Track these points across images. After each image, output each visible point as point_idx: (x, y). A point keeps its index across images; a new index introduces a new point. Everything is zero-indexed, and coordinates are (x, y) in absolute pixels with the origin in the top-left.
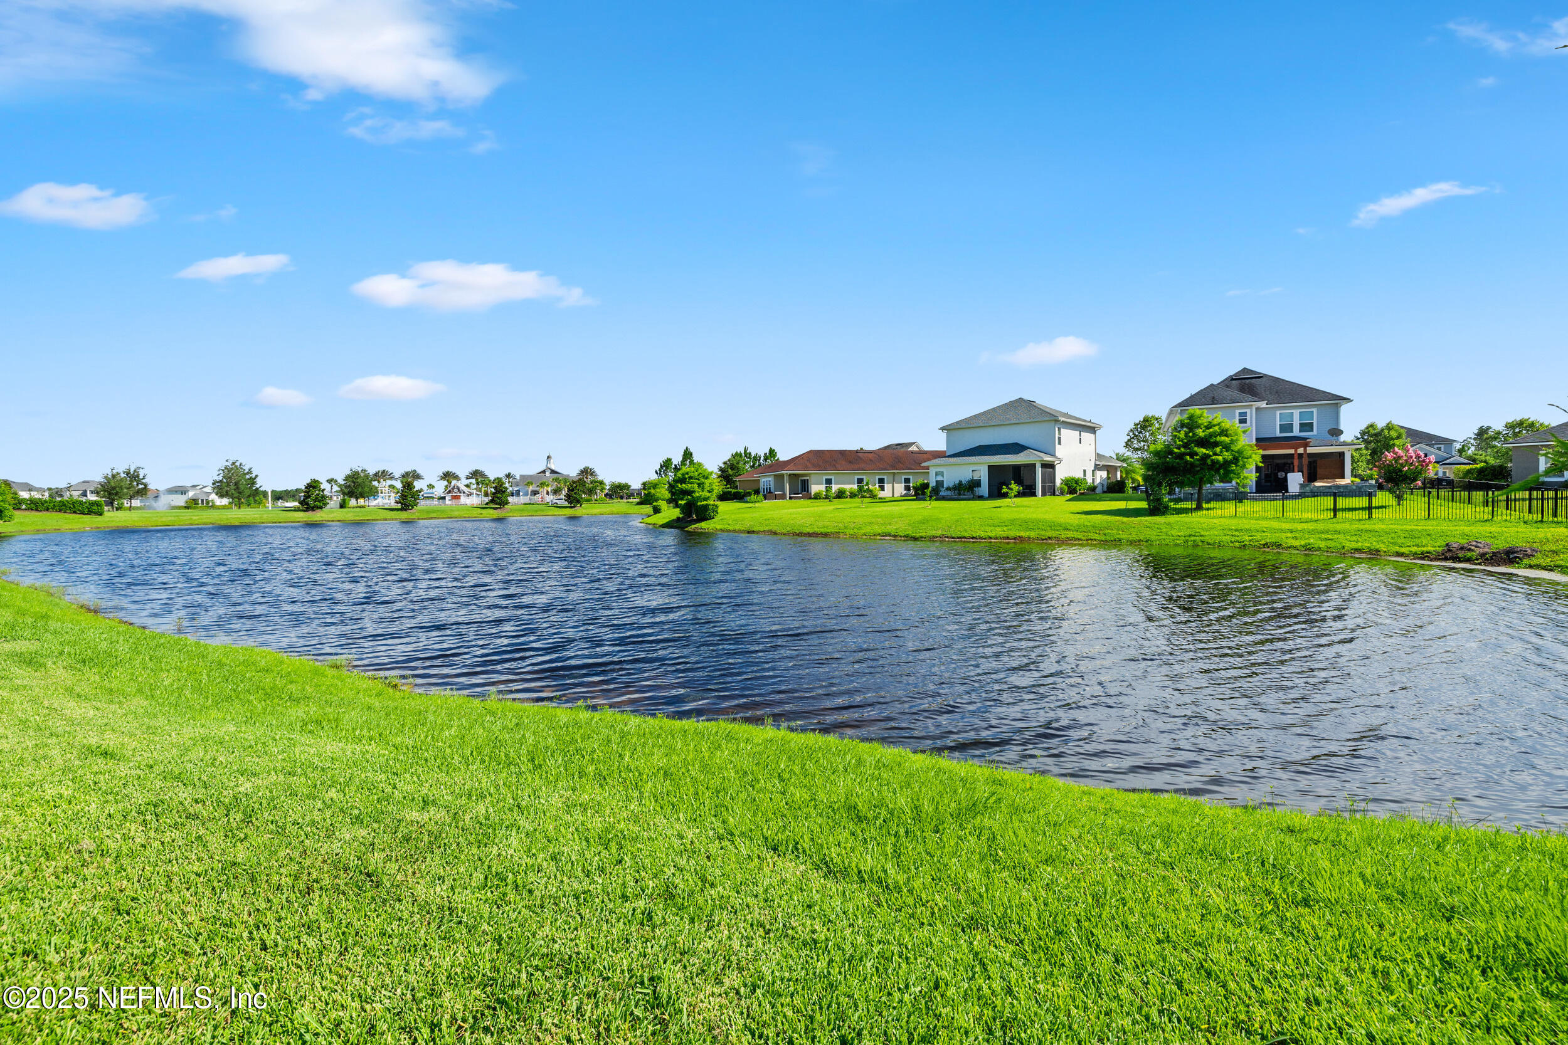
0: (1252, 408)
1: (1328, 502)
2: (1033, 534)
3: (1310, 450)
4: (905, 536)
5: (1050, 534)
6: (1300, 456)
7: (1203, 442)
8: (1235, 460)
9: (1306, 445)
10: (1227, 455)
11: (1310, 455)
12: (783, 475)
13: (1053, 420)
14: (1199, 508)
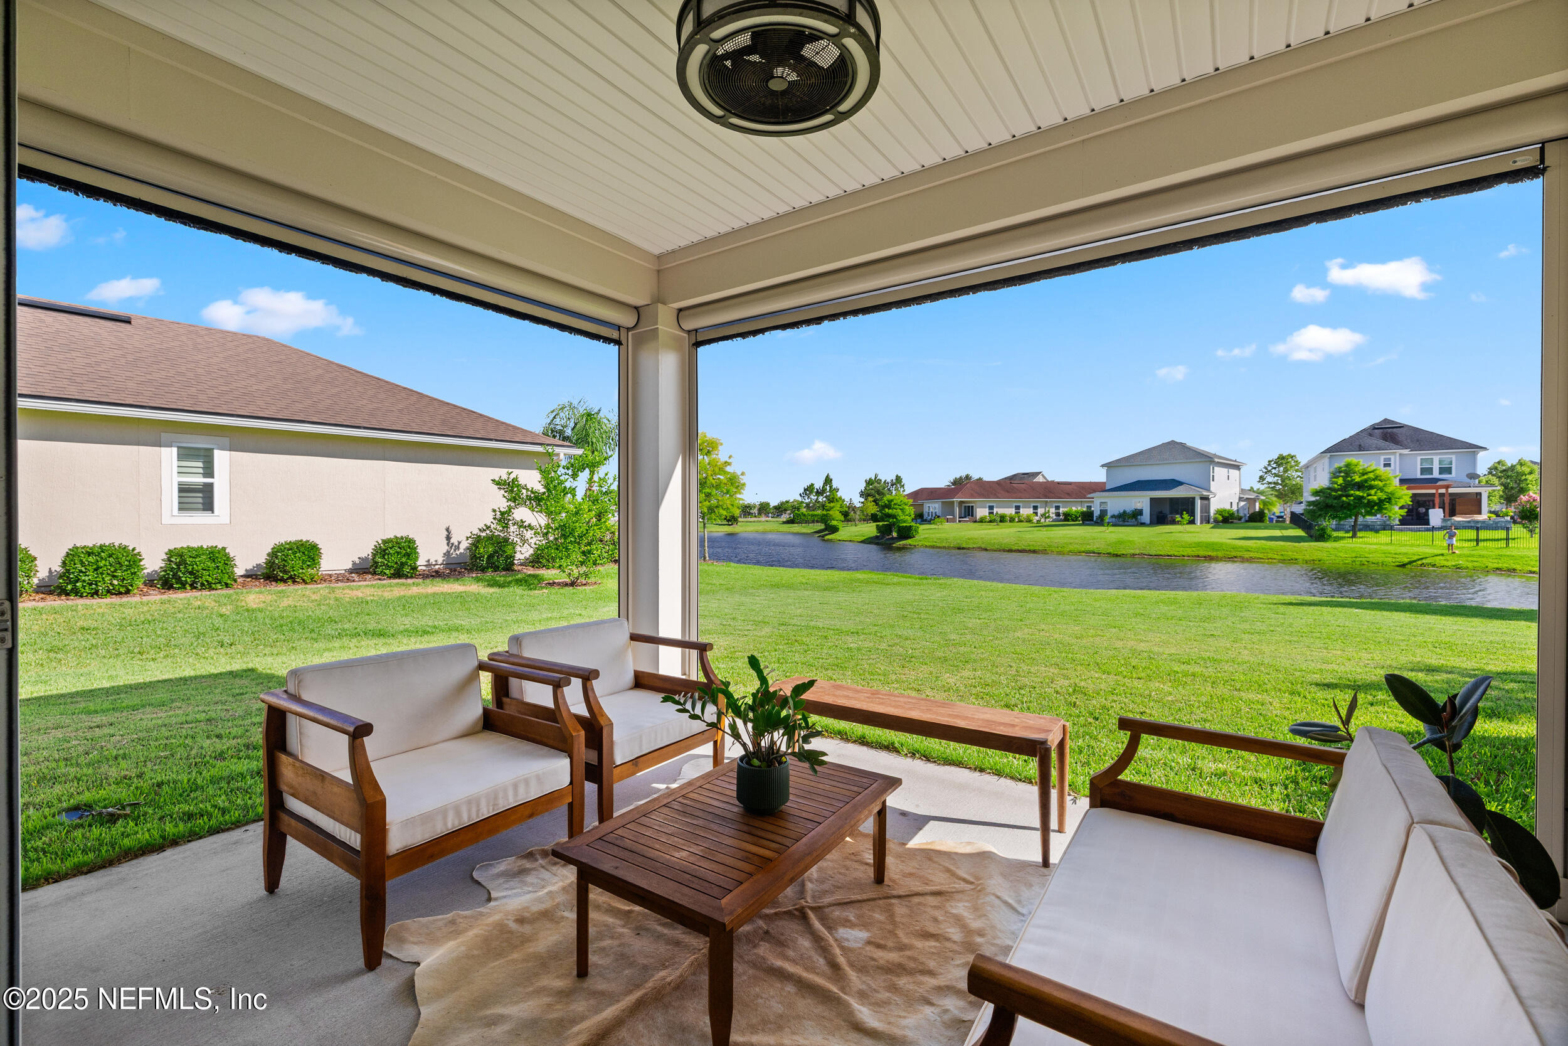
0: (1396, 455)
1: (1472, 534)
2: (1220, 554)
3: (1451, 490)
4: (1108, 554)
5: (1234, 554)
6: (1442, 495)
7: (1360, 486)
8: (1389, 500)
9: (1447, 487)
10: (1380, 495)
11: (1451, 494)
12: (953, 502)
13: (1209, 460)
14: (1354, 536)
